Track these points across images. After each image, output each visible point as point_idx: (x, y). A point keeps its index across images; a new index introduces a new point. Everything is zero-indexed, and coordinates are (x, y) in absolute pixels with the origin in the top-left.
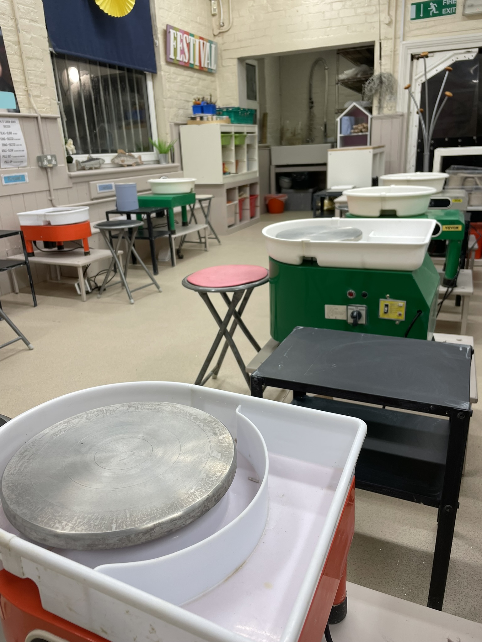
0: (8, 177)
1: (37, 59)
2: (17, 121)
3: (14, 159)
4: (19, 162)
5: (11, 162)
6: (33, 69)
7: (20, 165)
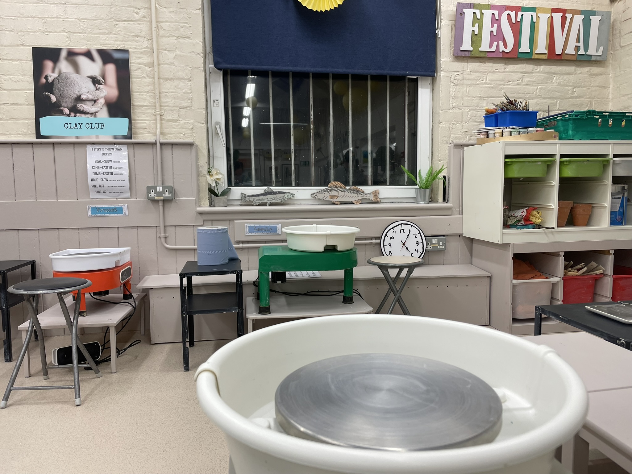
0: (98, 209)
1: (180, 79)
2: (125, 148)
3: (110, 190)
4: (117, 193)
5: (105, 192)
6: (171, 90)
7: (119, 195)
